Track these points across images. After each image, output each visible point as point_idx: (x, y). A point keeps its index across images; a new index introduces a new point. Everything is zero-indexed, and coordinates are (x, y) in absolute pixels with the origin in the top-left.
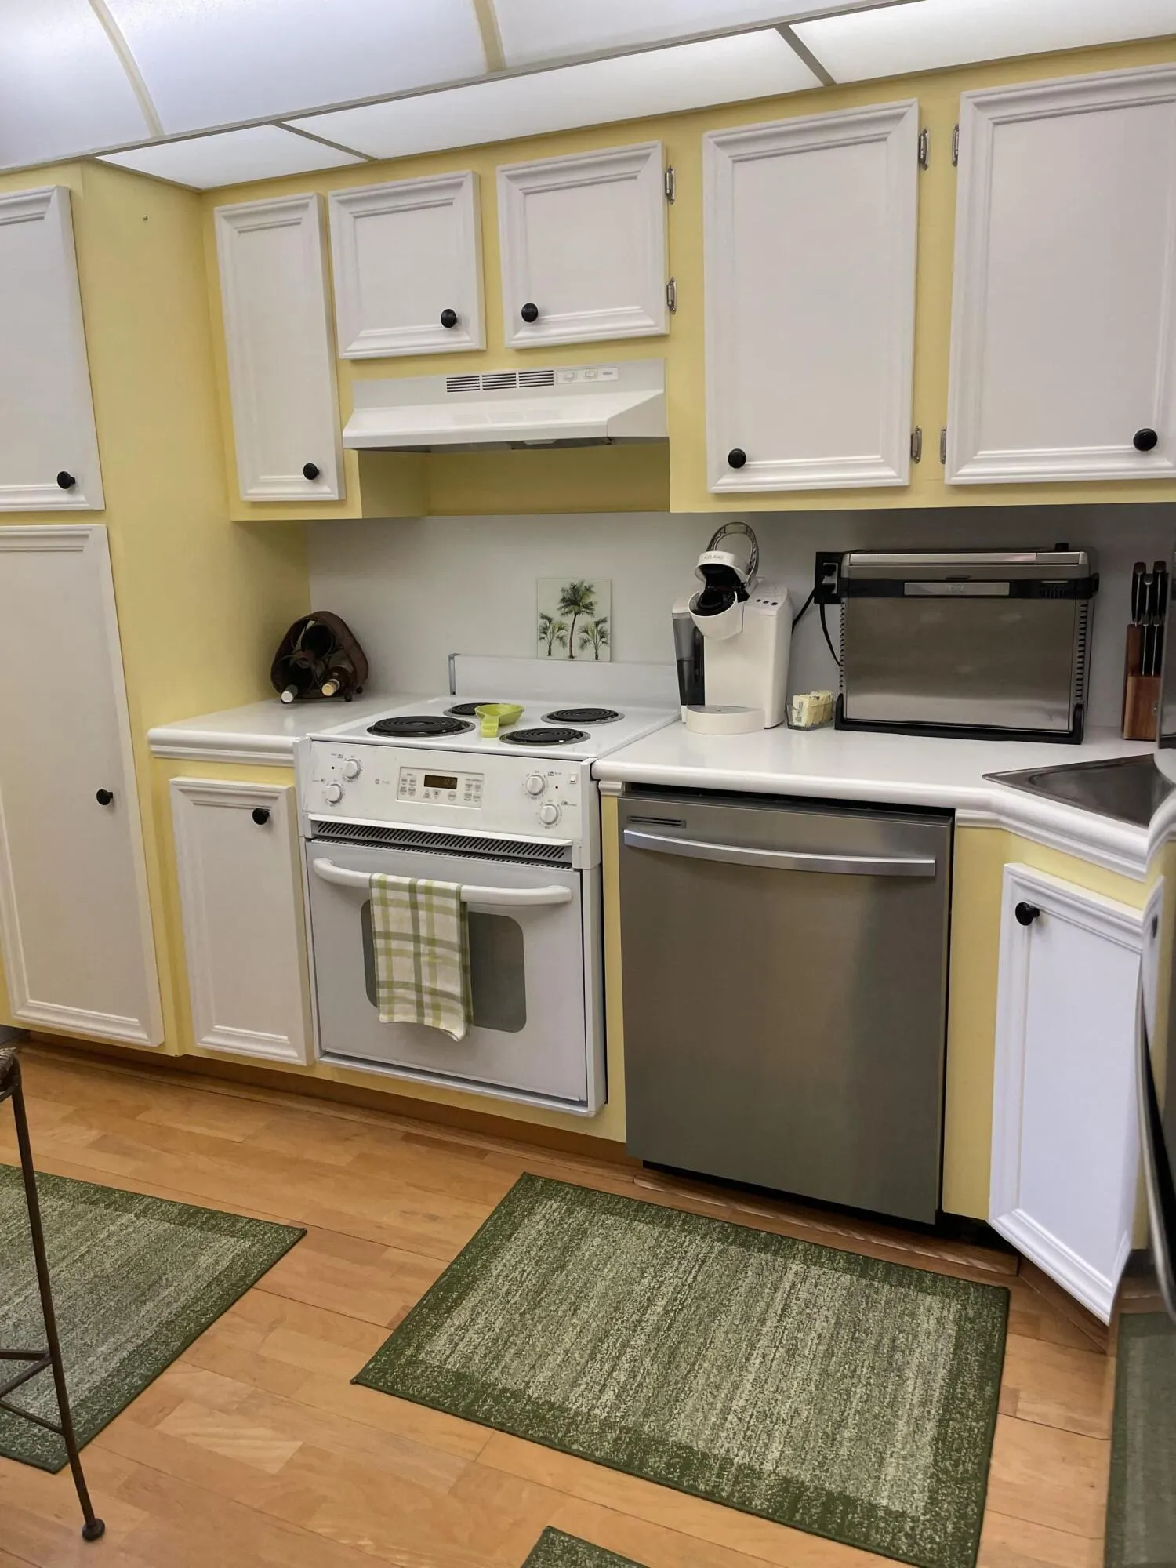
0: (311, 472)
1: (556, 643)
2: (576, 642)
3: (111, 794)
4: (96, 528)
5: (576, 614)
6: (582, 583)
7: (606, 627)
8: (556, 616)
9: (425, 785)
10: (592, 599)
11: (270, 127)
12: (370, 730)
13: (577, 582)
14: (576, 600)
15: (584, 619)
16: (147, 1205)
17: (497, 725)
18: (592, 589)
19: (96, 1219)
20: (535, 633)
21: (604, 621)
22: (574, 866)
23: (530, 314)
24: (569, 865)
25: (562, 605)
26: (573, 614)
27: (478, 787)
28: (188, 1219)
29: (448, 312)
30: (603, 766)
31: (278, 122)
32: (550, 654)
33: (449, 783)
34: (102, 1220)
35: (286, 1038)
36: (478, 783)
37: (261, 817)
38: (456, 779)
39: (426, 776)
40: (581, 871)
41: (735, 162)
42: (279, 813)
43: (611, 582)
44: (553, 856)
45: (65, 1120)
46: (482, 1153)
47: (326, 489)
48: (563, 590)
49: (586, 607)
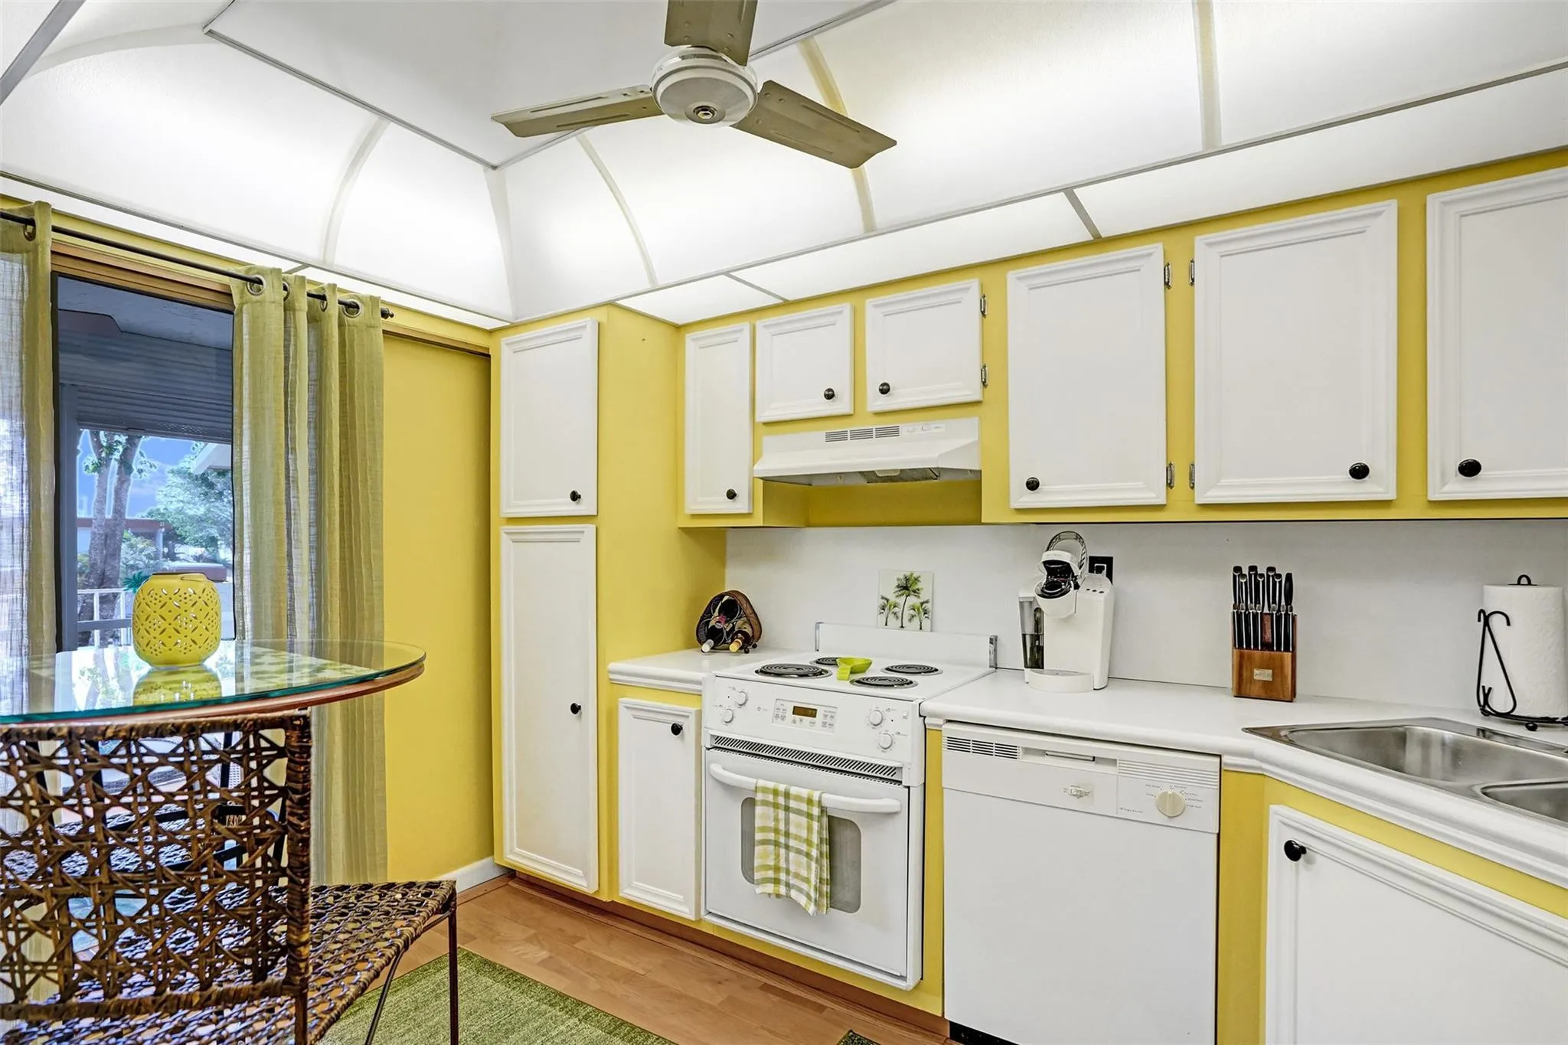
0: (731, 495)
1: (891, 617)
2: (906, 617)
3: (580, 707)
4: (589, 529)
5: (907, 596)
6: (912, 575)
7: (928, 606)
8: (893, 599)
9: (794, 713)
10: (919, 586)
11: (723, 277)
12: (757, 672)
13: (908, 574)
14: (907, 587)
15: (912, 600)
16: (589, 1013)
17: (849, 673)
18: (919, 579)
19: (552, 1019)
20: (876, 609)
21: (927, 602)
22: (904, 784)
23: (885, 390)
24: (900, 782)
25: (898, 589)
26: (905, 596)
27: (832, 717)
28: (615, 1029)
29: (829, 390)
30: (928, 706)
31: (727, 273)
32: (886, 625)
33: (810, 713)
34: (555, 1020)
35: (682, 897)
36: (833, 714)
37: (676, 730)
38: (816, 710)
39: (795, 707)
40: (909, 788)
41: (1030, 289)
42: (689, 728)
43: (933, 574)
44: (889, 775)
45: (529, 940)
46: (821, 1008)
47: (740, 505)
48: (898, 579)
49: (914, 591)
